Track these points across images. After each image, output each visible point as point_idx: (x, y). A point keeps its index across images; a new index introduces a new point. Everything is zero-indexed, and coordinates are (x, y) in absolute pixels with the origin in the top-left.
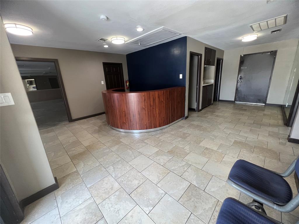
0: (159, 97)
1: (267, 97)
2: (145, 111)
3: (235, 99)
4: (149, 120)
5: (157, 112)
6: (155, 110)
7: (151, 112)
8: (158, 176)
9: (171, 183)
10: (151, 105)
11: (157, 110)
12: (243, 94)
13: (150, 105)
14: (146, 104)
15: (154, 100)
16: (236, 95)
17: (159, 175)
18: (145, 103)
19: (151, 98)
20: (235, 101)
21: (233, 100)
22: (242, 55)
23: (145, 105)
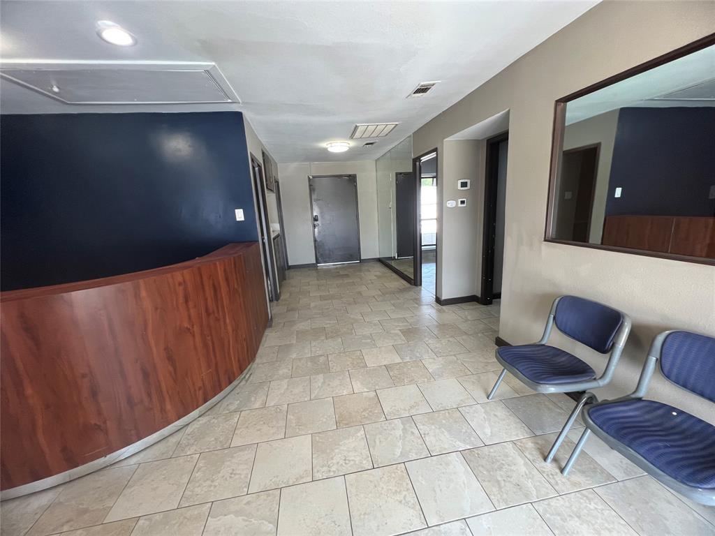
0: (227, 279)
1: (359, 249)
2: (194, 336)
3: (317, 259)
4: (209, 366)
5: (229, 328)
6: (222, 323)
7: (211, 335)
8: (400, 502)
9: (439, 486)
10: (211, 311)
11: (228, 321)
12: (327, 248)
13: (207, 310)
14: (192, 311)
15: (215, 291)
16: (316, 251)
17: (399, 497)
18: (188, 310)
19: (207, 288)
20: (318, 262)
21: (314, 261)
22: (311, 177)
23: (189, 317)
